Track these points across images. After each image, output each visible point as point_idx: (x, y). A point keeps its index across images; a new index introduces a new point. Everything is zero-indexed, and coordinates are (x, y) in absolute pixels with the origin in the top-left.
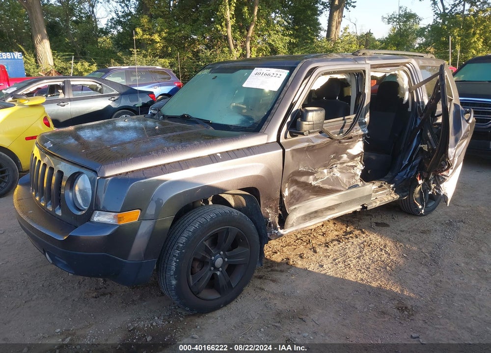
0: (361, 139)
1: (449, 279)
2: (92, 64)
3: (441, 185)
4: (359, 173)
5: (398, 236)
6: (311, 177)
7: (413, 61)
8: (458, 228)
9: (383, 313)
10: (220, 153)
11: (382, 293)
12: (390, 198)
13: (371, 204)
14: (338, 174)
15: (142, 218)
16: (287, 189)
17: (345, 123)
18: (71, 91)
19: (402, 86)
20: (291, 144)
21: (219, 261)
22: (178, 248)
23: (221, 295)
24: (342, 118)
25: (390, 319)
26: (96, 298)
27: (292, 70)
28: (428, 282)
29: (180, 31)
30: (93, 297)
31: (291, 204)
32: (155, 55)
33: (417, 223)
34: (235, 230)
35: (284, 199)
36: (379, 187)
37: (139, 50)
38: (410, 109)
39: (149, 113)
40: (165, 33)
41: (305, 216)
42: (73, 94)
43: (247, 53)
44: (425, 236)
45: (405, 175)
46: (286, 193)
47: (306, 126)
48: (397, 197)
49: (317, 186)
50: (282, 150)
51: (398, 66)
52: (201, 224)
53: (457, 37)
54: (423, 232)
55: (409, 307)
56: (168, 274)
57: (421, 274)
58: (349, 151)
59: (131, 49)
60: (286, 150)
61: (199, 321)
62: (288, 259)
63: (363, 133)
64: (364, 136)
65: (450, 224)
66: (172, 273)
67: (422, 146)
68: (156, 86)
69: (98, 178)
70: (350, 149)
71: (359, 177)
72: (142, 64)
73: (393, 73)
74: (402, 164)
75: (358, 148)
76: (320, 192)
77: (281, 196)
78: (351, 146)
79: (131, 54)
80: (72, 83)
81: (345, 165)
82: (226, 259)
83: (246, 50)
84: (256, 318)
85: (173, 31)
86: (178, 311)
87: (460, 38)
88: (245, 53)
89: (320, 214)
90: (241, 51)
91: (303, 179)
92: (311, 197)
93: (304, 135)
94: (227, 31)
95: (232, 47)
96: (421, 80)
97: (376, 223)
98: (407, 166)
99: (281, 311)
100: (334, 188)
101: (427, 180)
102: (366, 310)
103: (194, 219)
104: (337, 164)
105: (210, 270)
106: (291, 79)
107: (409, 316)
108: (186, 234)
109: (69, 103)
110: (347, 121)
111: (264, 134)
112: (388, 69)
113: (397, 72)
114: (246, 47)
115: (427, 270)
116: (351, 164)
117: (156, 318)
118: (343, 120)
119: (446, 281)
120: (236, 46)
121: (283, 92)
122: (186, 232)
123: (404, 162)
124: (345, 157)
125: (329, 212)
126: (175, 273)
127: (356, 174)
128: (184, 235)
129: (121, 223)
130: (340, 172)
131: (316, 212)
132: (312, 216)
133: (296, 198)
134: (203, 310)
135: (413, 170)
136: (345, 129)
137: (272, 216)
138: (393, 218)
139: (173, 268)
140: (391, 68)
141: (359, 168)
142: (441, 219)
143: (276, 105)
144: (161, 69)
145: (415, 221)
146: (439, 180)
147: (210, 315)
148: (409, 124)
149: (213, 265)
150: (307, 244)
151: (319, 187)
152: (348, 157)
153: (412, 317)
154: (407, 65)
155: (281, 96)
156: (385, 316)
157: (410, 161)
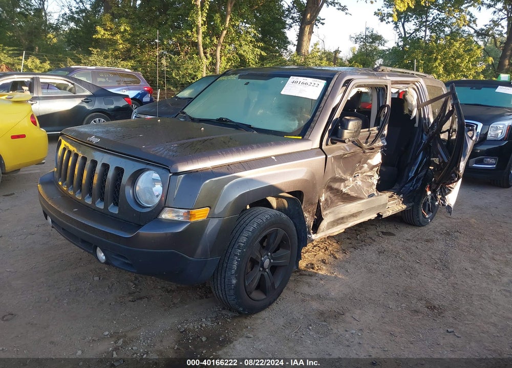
0: (380, 151)
1: (463, 282)
2: (43, 61)
3: (446, 197)
4: (376, 182)
5: (406, 244)
6: (342, 184)
7: (421, 80)
8: (456, 238)
9: (416, 311)
10: (274, 156)
11: (409, 294)
12: (400, 208)
13: (385, 212)
14: (360, 183)
15: (211, 216)
16: (323, 195)
17: (370, 134)
18: (40, 89)
19: (410, 102)
20: (332, 151)
21: (267, 263)
22: (239, 247)
23: (266, 295)
24: (368, 129)
25: (423, 316)
26: (133, 301)
27: (329, 80)
28: (446, 284)
29: (144, 34)
30: (130, 301)
31: (325, 209)
32: (117, 57)
33: (419, 232)
34: (282, 232)
35: (321, 204)
36: (390, 197)
37: (99, 51)
38: (416, 125)
39: (134, 118)
40: (129, 35)
41: (334, 222)
42: (43, 92)
43: (216, 61)
44: (429, 244)
45: (411, 186)
46: (323, 199)
47: (346, 134)
48: (404, 207)
49: (346, 193)
50: (325, 156)
51: (409, 84)
52: (259, 225)
53: (421, 61)
54: (427, 241)
55: (437, 306)
56: (229, 273)
57: (437, 277)
58: (369, 161)
59: (90, 49)
60: (328, 156)
61: (247, 322)
62: (313, 264)
63: (382, 145)
64: (382, 147)
65: (448, 234)
66: (233, 272)
67: (434, 159)
68: (125, 89)
69: (170, 175)
70: (371, 159)
71: (375, 187)
72: (102, 65)
73: (404, 90)
74: (408, 177)
75: (377, 159)
76: (348, 198)
77: (319, 201)
78: (372, 157)
79: (90, 53)
80: (41, 80)
81: (365, 174)
82: (272, 261)
83: (216, 59)
84: (301, 318)
85: (138, 33)
86: (224, 312)
87: (423, 62)
88: (214, 61)
89: (345, 220)
90: (211, 59)
91: (336, 186)
92: (339, 203)
93: (345, 143)
94: (197, 38)
95: (202, 54)
96: (428, 99)
97: (382, 232)
98: (413, 178)
99: (323, 311)
100: (359, 195)
101: (434, 192)
102: (400, 309)
103: (250, 219)
104: (359, 173)
105: (260, 270)
106: (329, 89)
107: (440, 314)
108: (245, 234)
109: (38, 101)
110: (372, 132)
111: (308, 140)
112: (401, 86)
113: (407, 89)
114: (215, 55)
115: (441, 274)
116: (369, 174)
117: (204, 320)
118: (368, 131)
119: (461, 284)
120: (205, 53)
121: (323, 101)
122: (245, 232)
123: (410, 174)
124: (366, 166)
125: (353, 219)
126: (236, 272)
127: (373, 184)
128: (244, 235)
129: (193, 220)
130: (361, 181)
131: (343, 218)
132: (339, 222)
133: (329, 204)
134: (252, 310)
135: (419, 181)
136: (371, 140)
137: (309, 220)
138: (396, 228)
139: (235, 267)
140: (404, 85)
141: (375, 179)
142: (439, 229)
143: (318, 113)
144: (130, 72)
145: (416, 231)
146: (445, 192)
147: (255, 316)
148: (416, 139)
149: (262, 266)
150: (325, 250)
151: (348, 195)
152: (368, 167)
153: (442, 315)
154: (416, 83)
155: (322, 105)
156: (419, 314)
157: (416, 173)
